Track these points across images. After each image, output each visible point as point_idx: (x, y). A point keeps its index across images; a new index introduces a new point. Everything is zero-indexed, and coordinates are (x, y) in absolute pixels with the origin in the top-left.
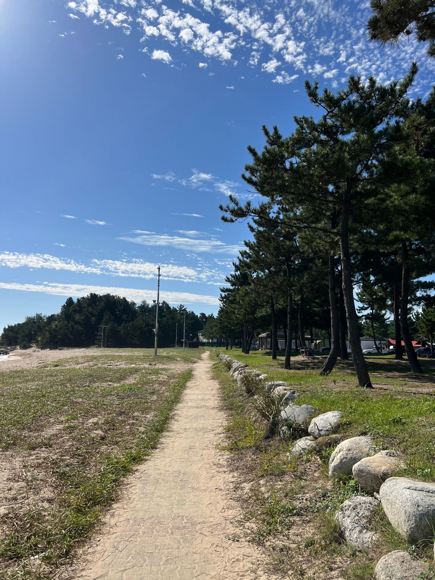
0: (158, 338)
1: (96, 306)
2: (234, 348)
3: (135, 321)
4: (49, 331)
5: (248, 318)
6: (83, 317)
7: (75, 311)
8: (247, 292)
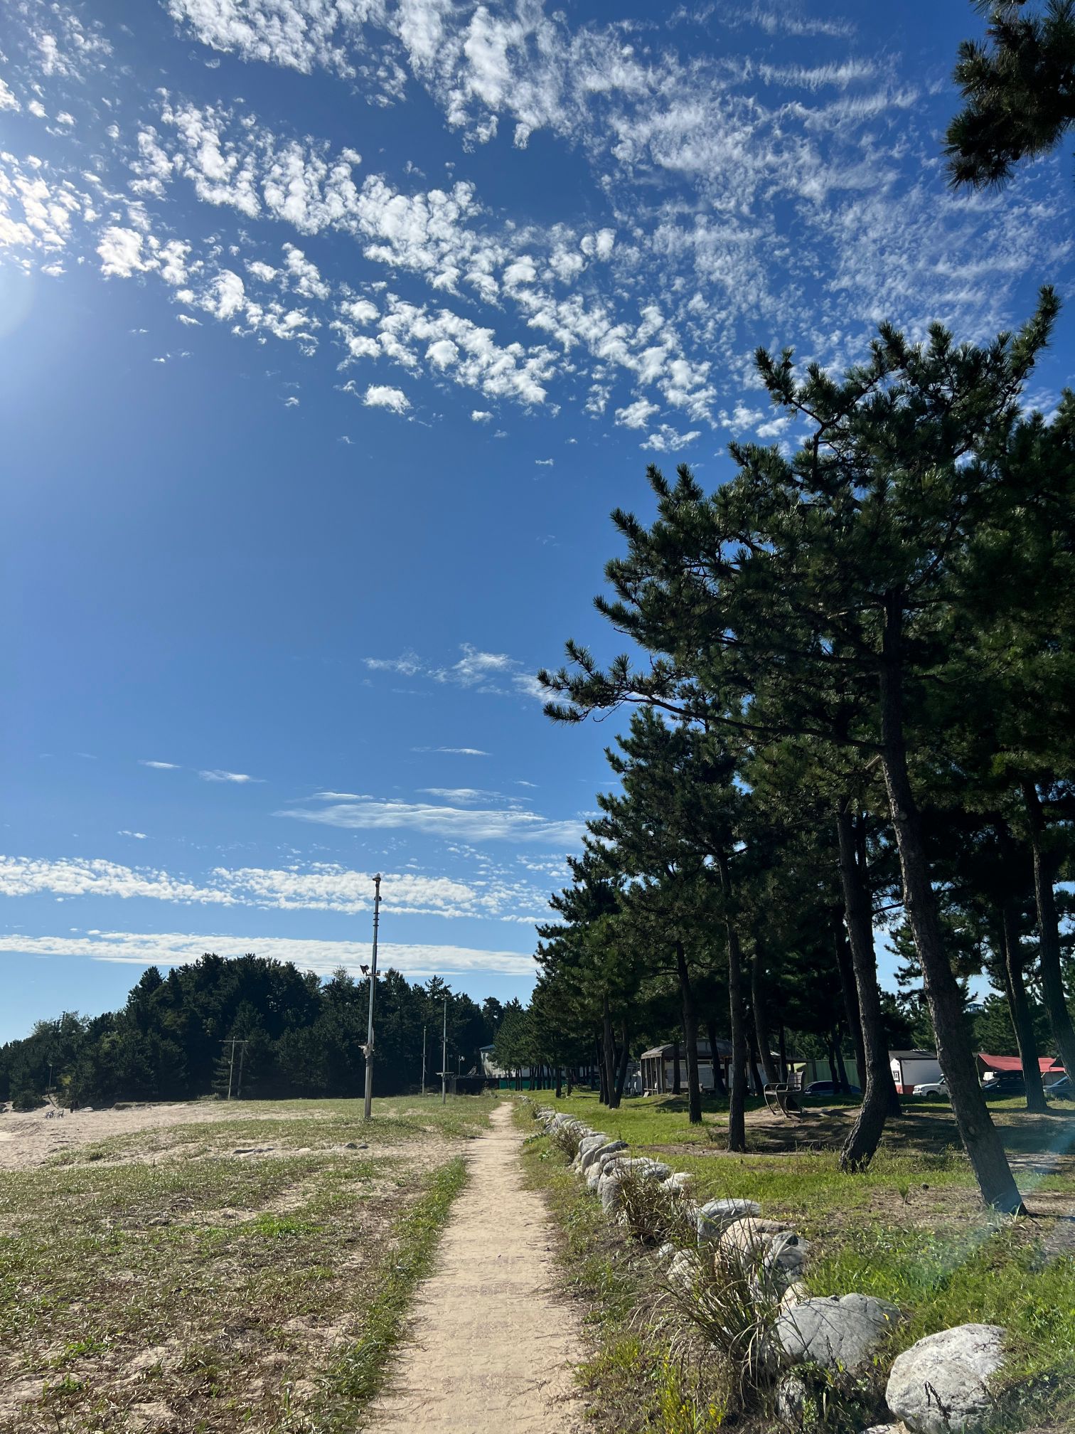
0: (374, 1070)
1: (217, 987)
2: (576, 1093)
3: (317, 1024)
4: (92, 1058)
5: (614, 1007)
6: (183, 1019)
7: (163, 1003)
8: (613, 932)
